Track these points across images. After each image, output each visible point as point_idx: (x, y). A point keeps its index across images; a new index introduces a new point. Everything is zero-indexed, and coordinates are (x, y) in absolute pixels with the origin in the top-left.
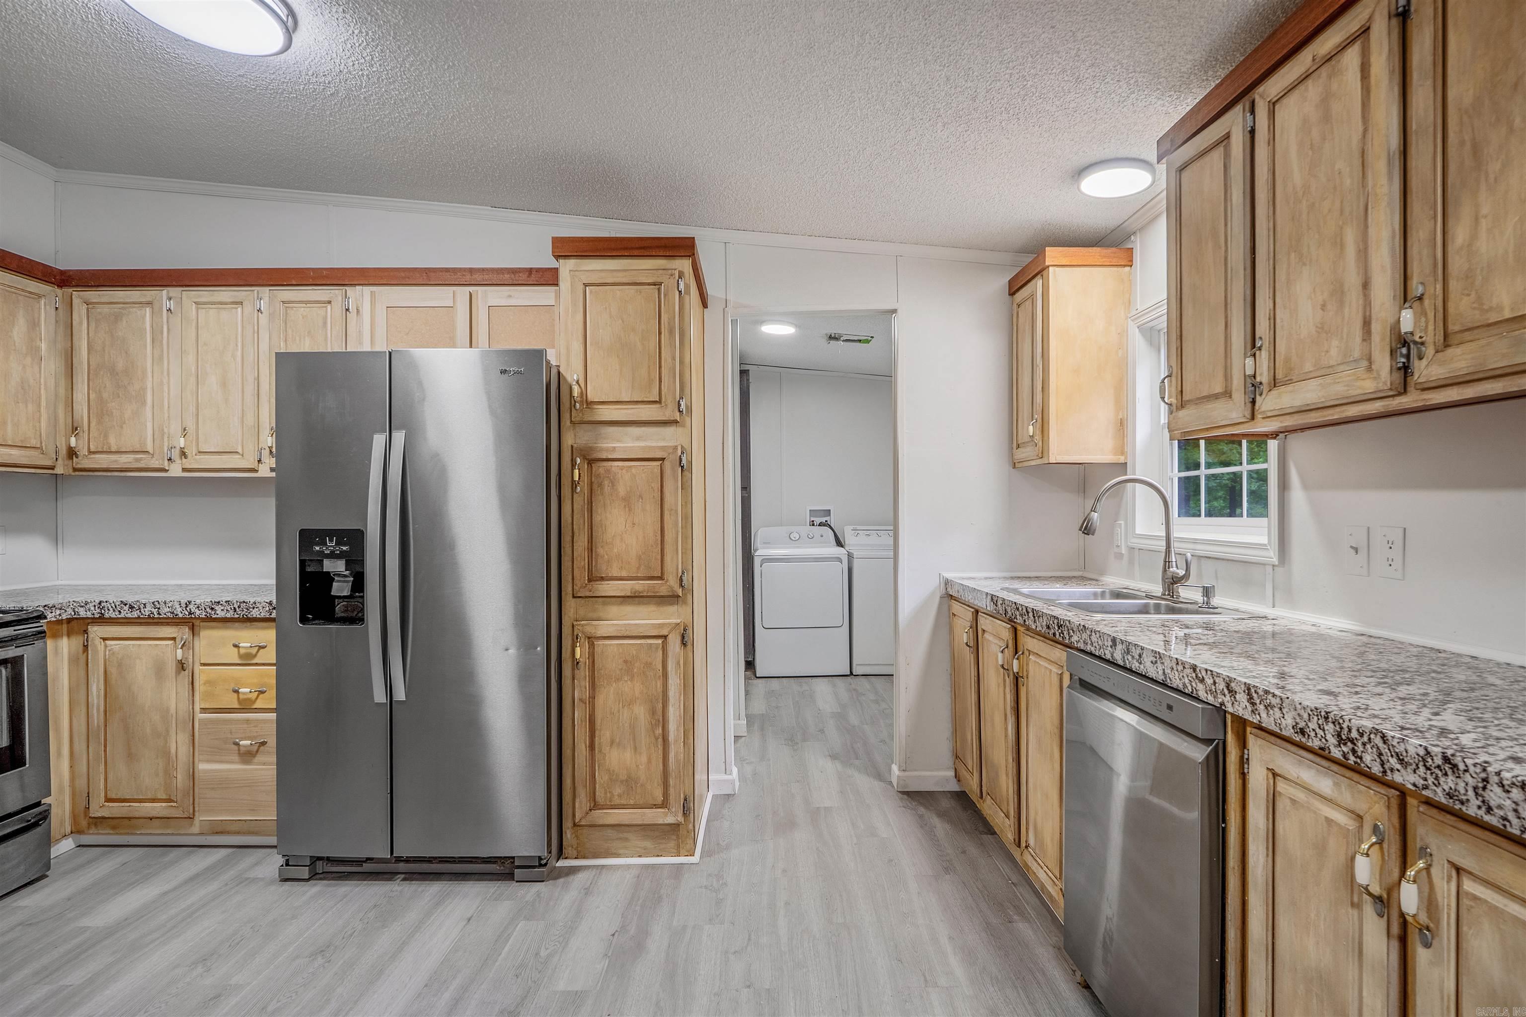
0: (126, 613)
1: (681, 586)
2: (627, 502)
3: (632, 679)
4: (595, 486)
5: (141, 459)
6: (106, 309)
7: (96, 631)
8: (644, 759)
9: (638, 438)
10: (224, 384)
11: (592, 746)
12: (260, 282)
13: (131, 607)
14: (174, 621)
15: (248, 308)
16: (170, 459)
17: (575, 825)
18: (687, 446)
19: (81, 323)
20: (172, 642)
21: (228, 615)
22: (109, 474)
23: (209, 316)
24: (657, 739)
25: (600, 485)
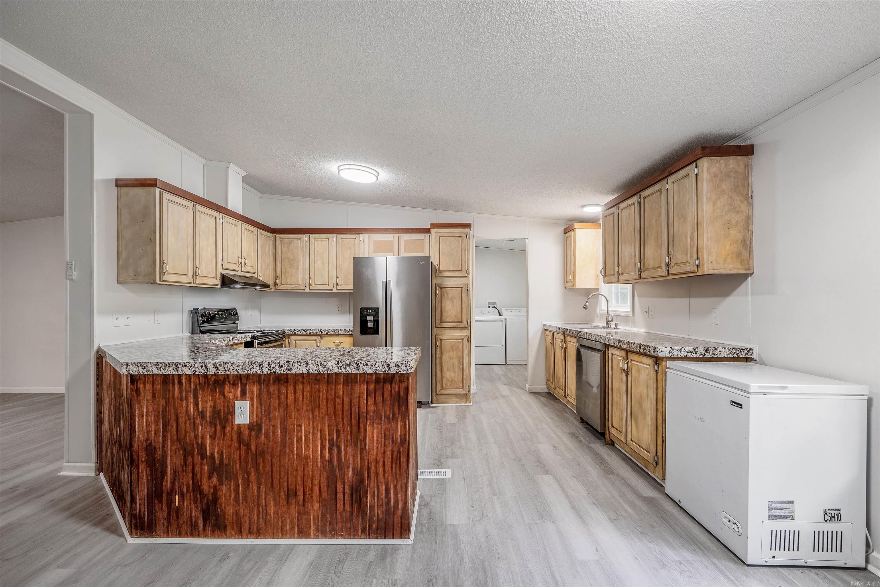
0: (302, 332)
1: (467, 324)
2: (452, 300)
3: (453, 351)
4: (442, 295)
5: (297, 286)
6: (286, 241)
7: (293, 338)
8: (457, 375)
9: (455, 281)
10: (323, 264)
11: (441, 371)
12: (334, 232)
13: (304, 331)
14: (317, 335)
15: (331, 240)
16: (306, 287)
17: (436, 394)
18: (469, 283)
19: (279, 245)
20: (315, 341)
21: (333, 333)
22: (287, 291)
23: (319, 243)
24: (460, 369)
25: (444, 295)
